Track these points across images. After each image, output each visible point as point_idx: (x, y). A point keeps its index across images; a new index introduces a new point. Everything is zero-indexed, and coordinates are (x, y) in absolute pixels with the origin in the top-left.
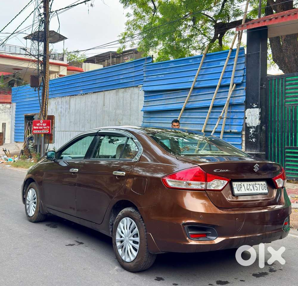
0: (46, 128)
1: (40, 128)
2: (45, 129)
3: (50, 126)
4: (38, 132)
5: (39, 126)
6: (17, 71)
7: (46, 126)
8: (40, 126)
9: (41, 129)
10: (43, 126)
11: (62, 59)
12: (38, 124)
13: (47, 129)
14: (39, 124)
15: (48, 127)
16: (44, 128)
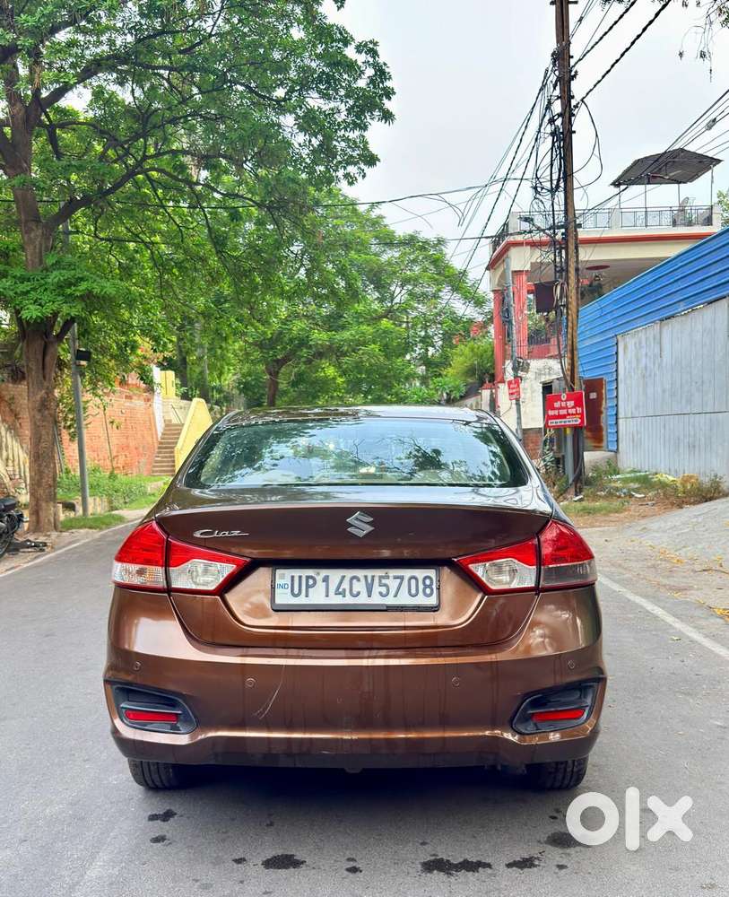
0: (573, 411)
1: (563, 412)
2: (573, 414)
3: (581, 406)
4: (559, 424)
5: (559, 409)
6: (595, 273)
7: (572, 408)
8: (561, 408)
9: (564, 417)
10: (567, 408)
11: (709, 221)
12: (557, 405)
13: (577, 414)
14: (559, 403)
15: (579, 410)
16: (570, 411)
